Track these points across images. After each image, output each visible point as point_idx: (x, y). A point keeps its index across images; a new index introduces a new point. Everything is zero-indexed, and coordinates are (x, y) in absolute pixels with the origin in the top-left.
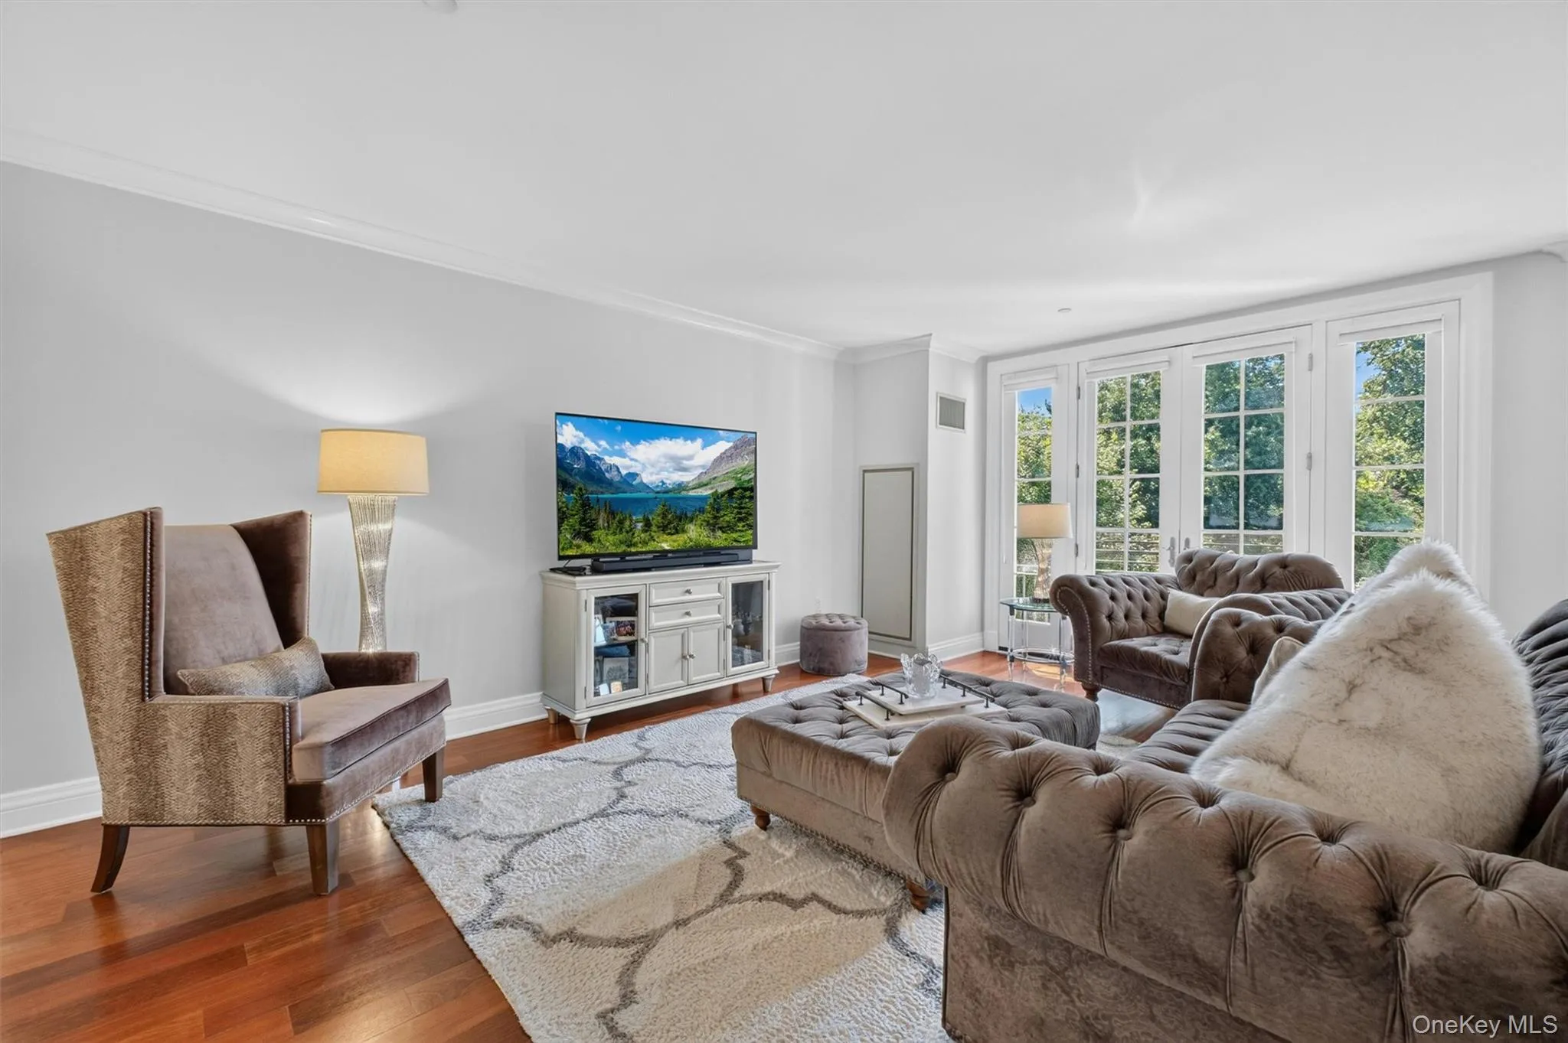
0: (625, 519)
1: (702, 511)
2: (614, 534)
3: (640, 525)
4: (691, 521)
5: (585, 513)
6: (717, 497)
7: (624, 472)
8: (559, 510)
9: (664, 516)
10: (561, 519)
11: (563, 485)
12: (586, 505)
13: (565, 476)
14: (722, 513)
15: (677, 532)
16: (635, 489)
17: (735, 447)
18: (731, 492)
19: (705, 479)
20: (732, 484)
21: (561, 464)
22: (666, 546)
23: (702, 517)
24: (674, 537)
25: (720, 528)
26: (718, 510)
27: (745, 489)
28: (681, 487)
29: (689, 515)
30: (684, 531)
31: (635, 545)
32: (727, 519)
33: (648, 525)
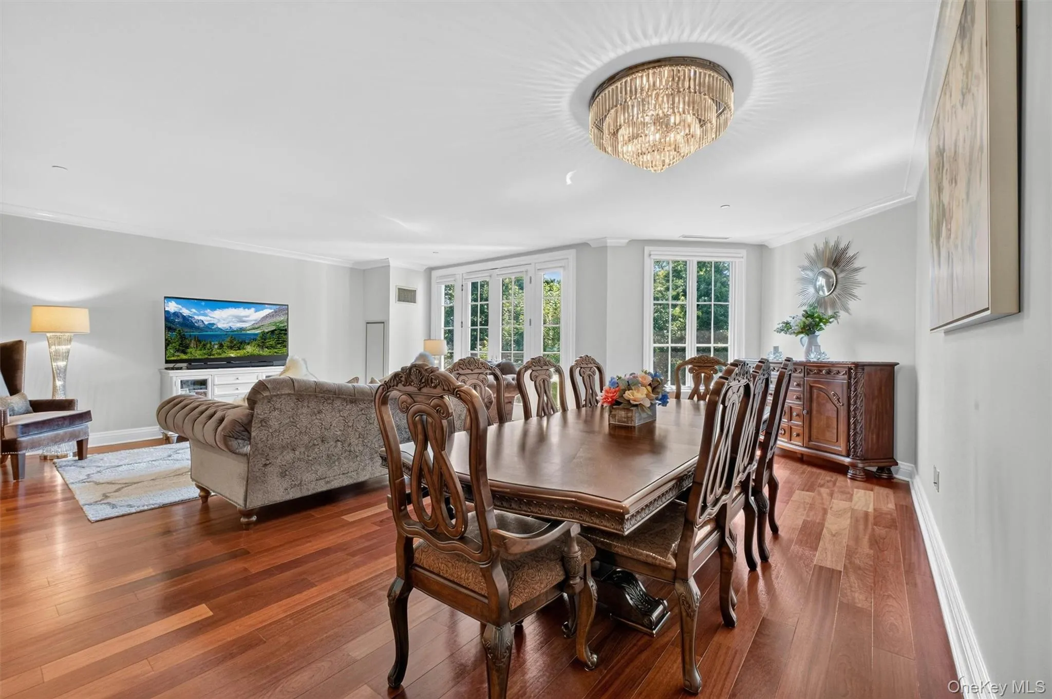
0: (207, 344)
1: (255, 340)
2: (201, 350)
3: (216, 347)
4: (248, 344)
5: (182, 341)
6: (264, 334)
7: (206, 323)
8: (166, 340)
9: (231, 342)
10: (167, 345)
11: (169, 328)
12: (183, 337)
13: (169, 324)
14: (267, 340)
15: (240, 349)
16: (215, 330)
17: (276, 312)
18: (273, 332)
19: (257, 326)
20: (273, 328)
21: (167, 319)
22: (232, 355)
23: (254, 343)
24: (238, 351)
25: (267, 347)
26: (265, 340)
27: (282, 330)
28: (241, 329)
30: (244, 349)
31: (213, 355)
32: (271, 343)
33: (221, 346)
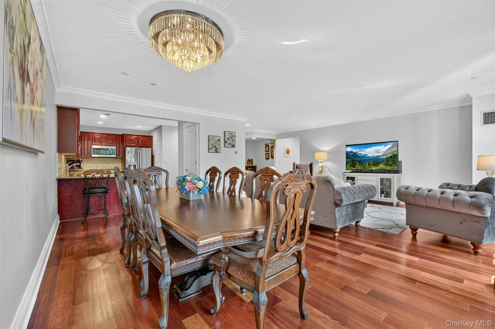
0: (363, 163)
1: (383, 161)
2: (361, 166)
3: (367, 165)
4: (381, 164)
5: (353, 162)
6: (387, 158)
7: (363, 154)
8: (346, 162)
9: (374, 163)
10: (347, 164)
11: (347, 158)
12: (353, 161)
13: (348, 156)
14: (389, 162)
15: (377, 166)
16: (366, 157)
17: (393, 146)
18: (391, 157)
19: (384, 154)
20: (391, 155)
21: (347, 154)
22: (374, 169)
23: (383, 163)
24: (376, 167)
25: (388, 165)
26: (388, 161)
27: (395, 156)
28: (378, 156)
29: (380, 162)
30: (379, 166)
31: (366, 168)
32: (390, 163)
33: (369, 164)
